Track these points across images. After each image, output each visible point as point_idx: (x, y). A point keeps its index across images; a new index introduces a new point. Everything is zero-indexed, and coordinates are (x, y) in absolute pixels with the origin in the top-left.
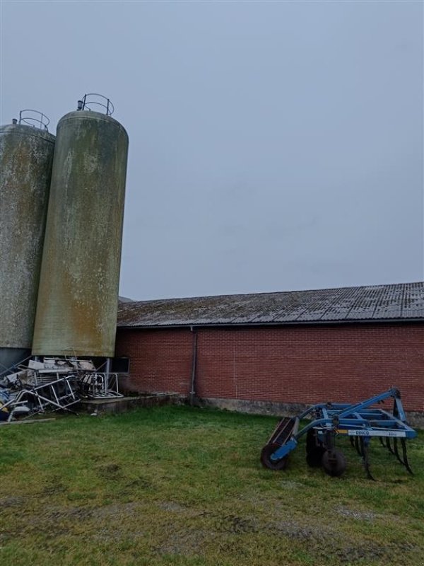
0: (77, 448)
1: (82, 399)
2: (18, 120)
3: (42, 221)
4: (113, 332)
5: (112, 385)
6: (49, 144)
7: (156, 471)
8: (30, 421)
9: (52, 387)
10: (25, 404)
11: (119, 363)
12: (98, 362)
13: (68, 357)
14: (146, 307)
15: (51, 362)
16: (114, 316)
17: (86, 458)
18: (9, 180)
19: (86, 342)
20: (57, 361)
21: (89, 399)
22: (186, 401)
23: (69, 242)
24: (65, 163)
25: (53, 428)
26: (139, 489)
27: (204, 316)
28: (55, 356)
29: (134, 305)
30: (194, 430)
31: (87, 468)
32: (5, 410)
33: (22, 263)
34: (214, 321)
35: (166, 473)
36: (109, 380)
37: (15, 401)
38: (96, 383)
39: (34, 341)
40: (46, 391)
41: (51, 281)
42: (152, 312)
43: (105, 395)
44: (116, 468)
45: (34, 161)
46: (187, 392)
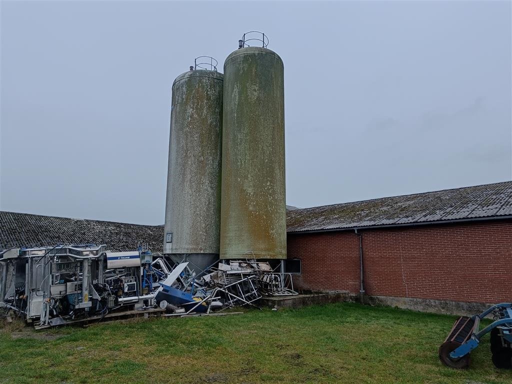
0: (264, 337)
1: (263, 295)
2: (194, 67)
3: (219, 147)
4: (284, 237)
5: (287, 284)
6: (218, 81)
7: (335, 361)
8: (224, 314)
9: (239, 286)
10: (219, 299)
11: (292, 264)
12: (274, 263)
13: (249, 260)
14: (311, 213)
15: (235, 265)
16: (283, 222)
17: (272, 346)
18: (191, 117)
19: (262, 246)
20: (240, 263)
21: (269, 296)
22: (357, 299)
23: (241, 162)
24: (233, 96)
25: (242, 320)
26: (321, 376)
27: (367, 219)
28: (239, 260)
29: (299, 212)
30: (367, 326)
31: (274, 354)
32: (204, 304)
33: (207, 184)
34: (378, 222)
35: (344, 364)
36: (285, 280)
37: (211, 297)
38: (274, 283)
39: (221, 248)
40: (234, 289)
41: (231, 197)
42: (317, 218)
43: (282, 293)
44: (298, 356)
45: (208, 99)
46: (357, 291)
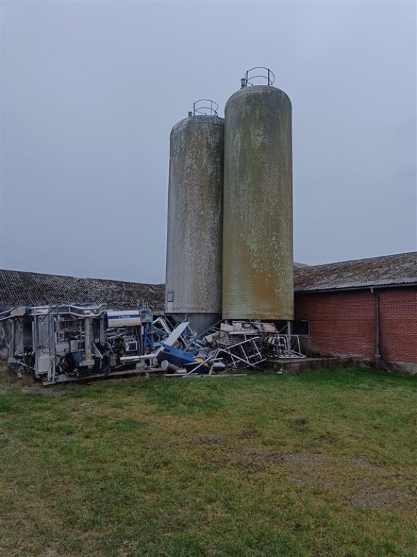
0: (267, 401)
1: (267, 357)
2: (193, 112)
3: (220, 200)
4: (291, 297)
5: (294, 347)
6: (219, 127)
7: (343, 429)
8: (226, 375)
9: (242, 347)
10: (221, 360)
11: (300, 325)
12: (280, 325)
13: (252, 321)
14: (322, 271)
15: (238, 325)
16: (291, 281)
17: (275, 410)
19: (267, 306)
20: (243, 324)
21: (274, 358)
22: (372, 364)
23: (244, 216)
24: (234, 142)
25: (246, 382)
26: (327, 443)
27: (386, 276)
28: (242, 320)
29: (309, 270)
30: (381, 393)
31: (277, 419)
32: (206, 364)
33: (207, 240)
34: (398, 281)
35: (353, 432)
36: (291, 341)
37: (213, 358)
38: (279, 344)
39: (223, 307)
40: (236, 350)
41: (233, 254)
42: (328, 276)
43: (288, 355)
44: (304, 422)
45: (209, 147)
46: (372, 355)
